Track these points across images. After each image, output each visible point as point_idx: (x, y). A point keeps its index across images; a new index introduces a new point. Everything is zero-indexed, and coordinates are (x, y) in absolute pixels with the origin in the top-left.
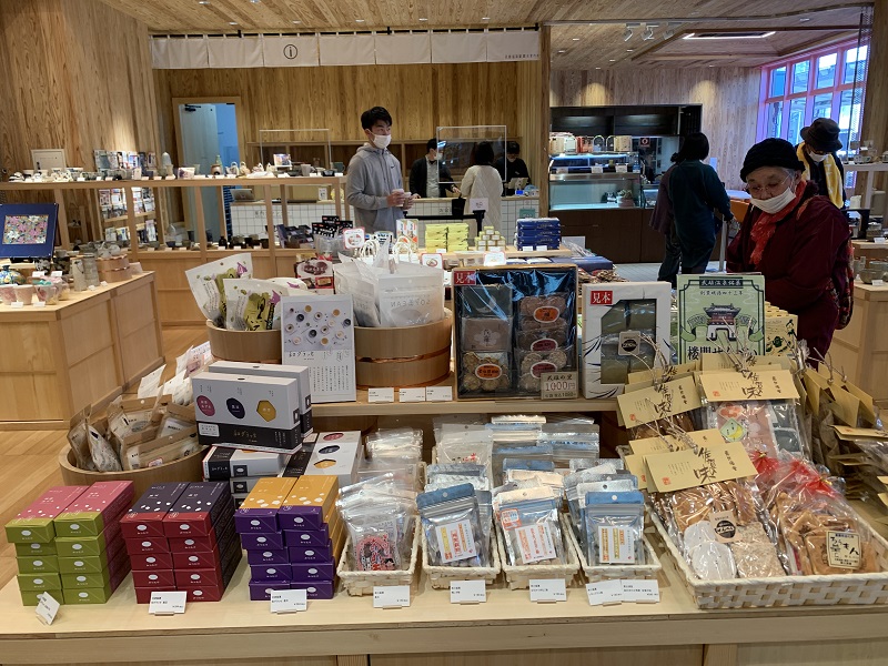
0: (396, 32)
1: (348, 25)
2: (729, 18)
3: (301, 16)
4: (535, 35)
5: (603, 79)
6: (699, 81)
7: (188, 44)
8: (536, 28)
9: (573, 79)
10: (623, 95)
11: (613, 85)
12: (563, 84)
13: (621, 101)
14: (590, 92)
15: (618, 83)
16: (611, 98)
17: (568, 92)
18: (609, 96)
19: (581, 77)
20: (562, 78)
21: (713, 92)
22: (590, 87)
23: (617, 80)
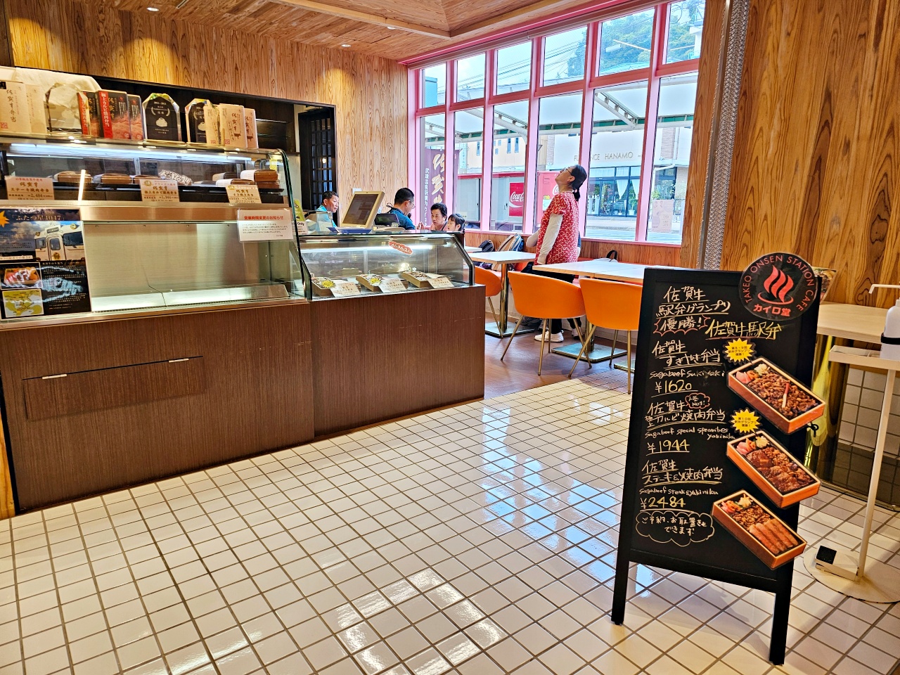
5: (166, 35)
6: (328, 69)
9: (103, 23)
10: (206, 71)
11: (186, 48)
12: (81, 30)
13: (204, 81)
14: (141, 55)
15: (195, 46)
16: (186, 73)
17: (96, 47)
18: (181, 69)
19: (119, 23)
20: (78, 16)
21: (348, 89)
22: (141, 46)
23: (193, 41)
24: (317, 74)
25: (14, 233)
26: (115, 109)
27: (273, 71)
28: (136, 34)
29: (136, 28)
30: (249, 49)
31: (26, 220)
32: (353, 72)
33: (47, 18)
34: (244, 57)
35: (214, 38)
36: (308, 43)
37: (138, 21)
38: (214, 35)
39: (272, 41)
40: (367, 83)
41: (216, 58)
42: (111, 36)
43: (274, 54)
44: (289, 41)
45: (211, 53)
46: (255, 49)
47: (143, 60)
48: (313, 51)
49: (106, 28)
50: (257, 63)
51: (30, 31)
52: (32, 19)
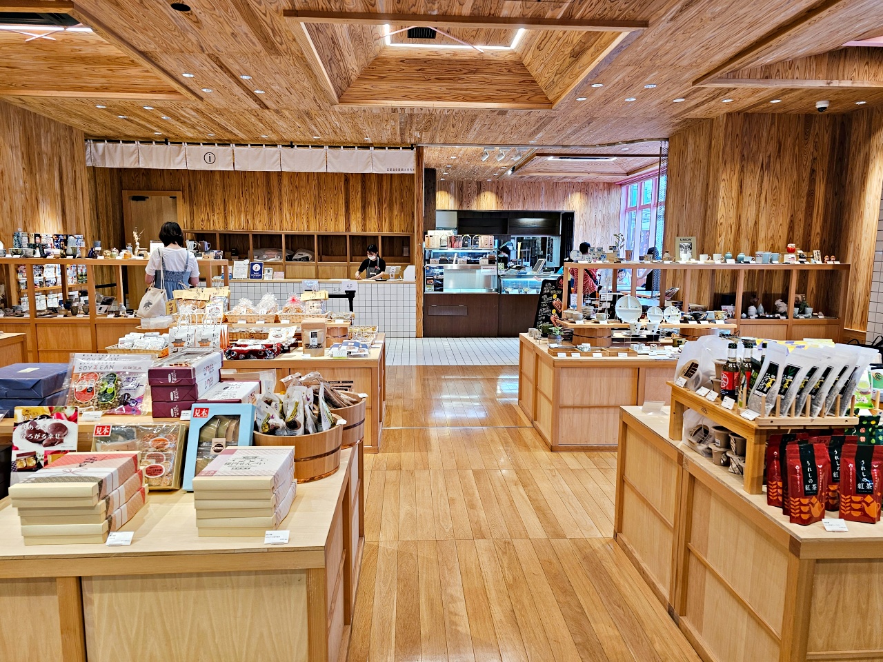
0: (298, 146)
1: (257, 139)
2: (563, 146)
3: (213, 131)
4: (412, 154)
5: (494, 189)
6: (572, 193)
7: (122, 148)
8: (412, 149)
9: (470, 188)
11: (502, 193)
12: (461, 192)
14: (483, 199)
15: (506, 192)
16: (501, 204)
18: (499, 203)
19: (476, 187)
20: (461, 187)
21: (583, 201)
22: (484, 195)
23: (506, 189)
24: (566, 196)
27: (542, 198)
28: (482, 190)
29: (482, 188)
30: (531, 189)
32: (587, 193)
37: (483, 185)
39: (543, 184)
40: (595, 197)
41: (515, 195)
42: (473, 193)
43: (544, 190)
44: (552, 183)
45: (513, 193)
46: (534, 189)
47: (484, 201)
49: (471, 190)
50: (534, 195)
51: (443, 195)
52: (445, 190)
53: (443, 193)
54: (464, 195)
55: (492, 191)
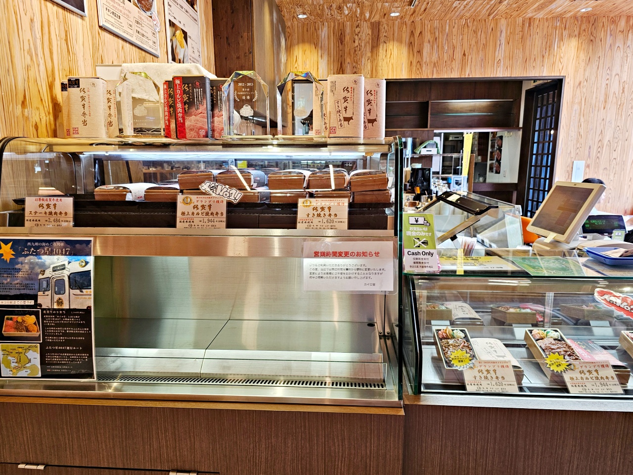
5: (406, 36)
6: (561, 40)
9: (358, 35)
10: (436, 61)
11: (421, 45)
12: (342, 44)
13: (433, 71)
14: (384, 56)
15: (429, 41)
16: (418, 66)
17: (351, 56)
18: (414, 63)
19: (370, 33)
20: (341, 34)
21: (582, 56)
22: (385, 49)
23: (428, 36)
24: (548, 47)
25: (19, 270)
26: (189, 98)
27: (500, 51)
28: (382, 39)
29: (383, 34)
30: (479, 34)
31: (32, 255)
32: (592, 38)
33: (320, 39)
34: (473, 43)
35: (447, 30)
36: (541, 16)
37: (384, 28)
38: (447, 27)
39: (503, 23)
40: (608, 46)
41: (446, 48)
42: (363, 45)
43: (504, 34)
44: (521, 19)
45: (442, 44)
46: (485, 32)
47: (385, 61)
48: (546, 24)
49: (360, 39)
50: (485, 45)
51: (308, 52)
52: (310, 42)
53: (307, 47)
54: (347, 50)
55: (400, 41)
